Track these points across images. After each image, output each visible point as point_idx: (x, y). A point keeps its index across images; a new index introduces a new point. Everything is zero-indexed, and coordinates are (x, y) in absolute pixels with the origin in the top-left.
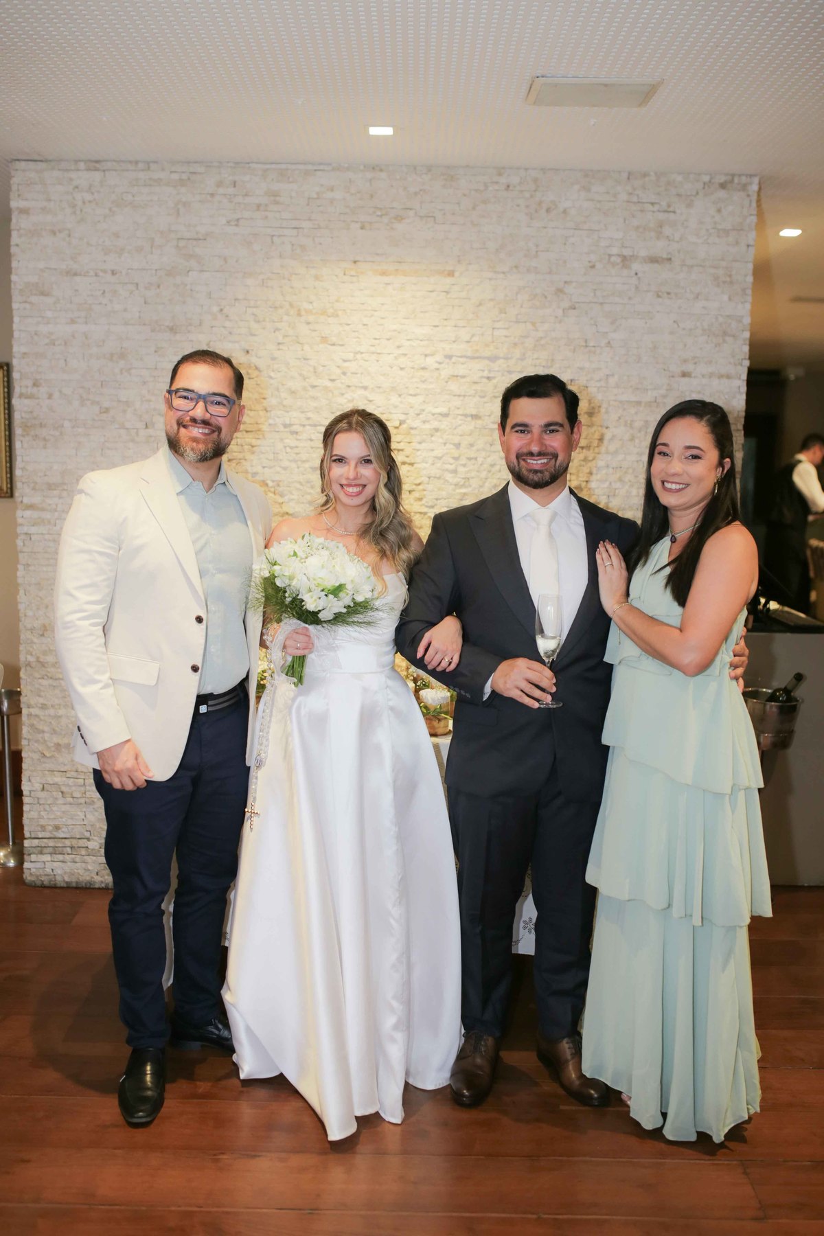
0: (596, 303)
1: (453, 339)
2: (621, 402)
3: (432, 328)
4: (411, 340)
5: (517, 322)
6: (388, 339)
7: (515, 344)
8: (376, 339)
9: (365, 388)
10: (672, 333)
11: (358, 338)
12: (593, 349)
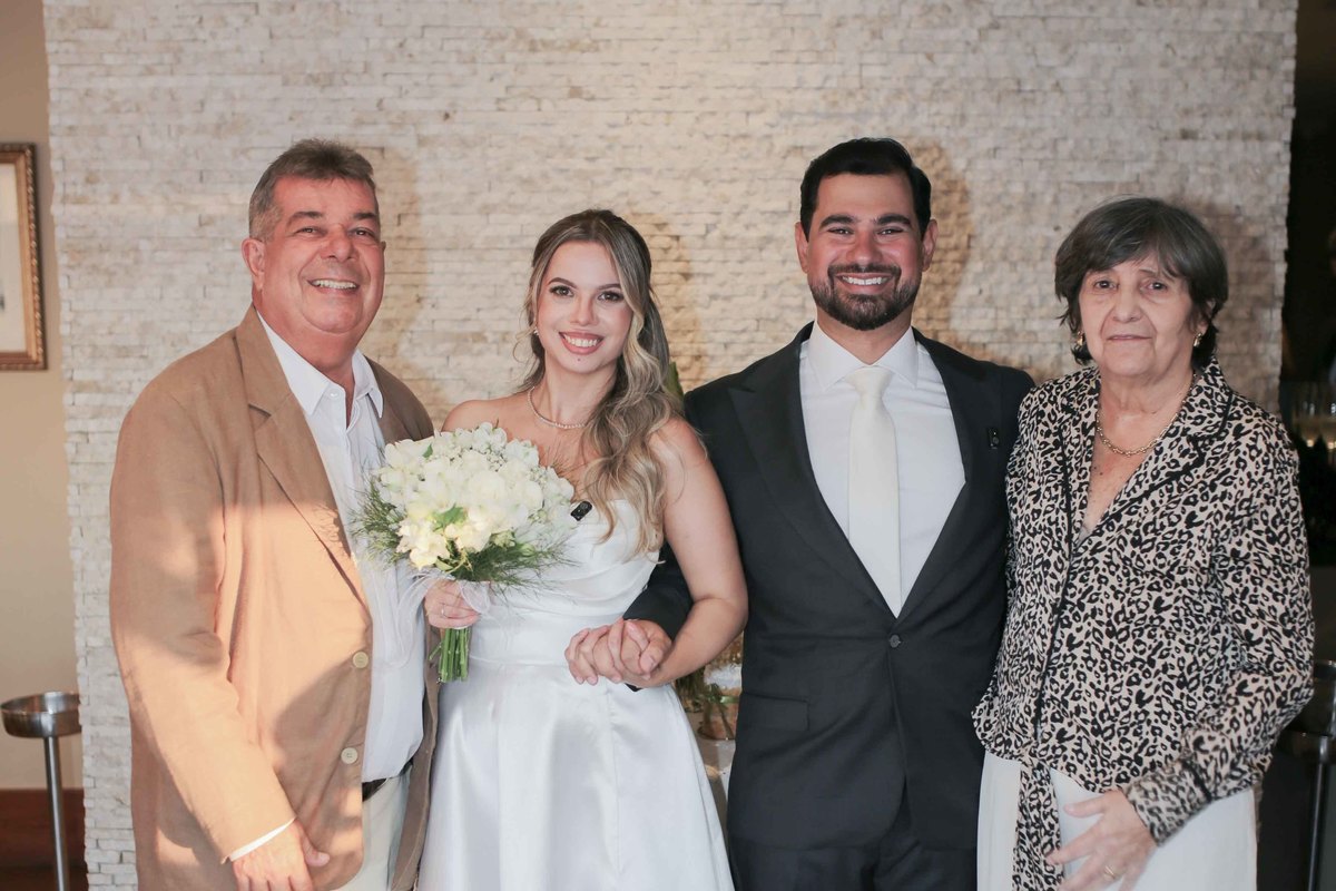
0: (1033, 17)
1: (794, 85)
2: (1080, 184)
3: (758, 66)
4: (723, 87)
5: (902, 51)
6: (683, 88)
7: (899, 93)
8: (662, 88)
9: (647, 171)
10: (1164, 64)
11: (632, 86)
12: (1030, 96)
